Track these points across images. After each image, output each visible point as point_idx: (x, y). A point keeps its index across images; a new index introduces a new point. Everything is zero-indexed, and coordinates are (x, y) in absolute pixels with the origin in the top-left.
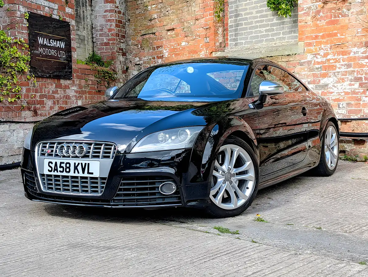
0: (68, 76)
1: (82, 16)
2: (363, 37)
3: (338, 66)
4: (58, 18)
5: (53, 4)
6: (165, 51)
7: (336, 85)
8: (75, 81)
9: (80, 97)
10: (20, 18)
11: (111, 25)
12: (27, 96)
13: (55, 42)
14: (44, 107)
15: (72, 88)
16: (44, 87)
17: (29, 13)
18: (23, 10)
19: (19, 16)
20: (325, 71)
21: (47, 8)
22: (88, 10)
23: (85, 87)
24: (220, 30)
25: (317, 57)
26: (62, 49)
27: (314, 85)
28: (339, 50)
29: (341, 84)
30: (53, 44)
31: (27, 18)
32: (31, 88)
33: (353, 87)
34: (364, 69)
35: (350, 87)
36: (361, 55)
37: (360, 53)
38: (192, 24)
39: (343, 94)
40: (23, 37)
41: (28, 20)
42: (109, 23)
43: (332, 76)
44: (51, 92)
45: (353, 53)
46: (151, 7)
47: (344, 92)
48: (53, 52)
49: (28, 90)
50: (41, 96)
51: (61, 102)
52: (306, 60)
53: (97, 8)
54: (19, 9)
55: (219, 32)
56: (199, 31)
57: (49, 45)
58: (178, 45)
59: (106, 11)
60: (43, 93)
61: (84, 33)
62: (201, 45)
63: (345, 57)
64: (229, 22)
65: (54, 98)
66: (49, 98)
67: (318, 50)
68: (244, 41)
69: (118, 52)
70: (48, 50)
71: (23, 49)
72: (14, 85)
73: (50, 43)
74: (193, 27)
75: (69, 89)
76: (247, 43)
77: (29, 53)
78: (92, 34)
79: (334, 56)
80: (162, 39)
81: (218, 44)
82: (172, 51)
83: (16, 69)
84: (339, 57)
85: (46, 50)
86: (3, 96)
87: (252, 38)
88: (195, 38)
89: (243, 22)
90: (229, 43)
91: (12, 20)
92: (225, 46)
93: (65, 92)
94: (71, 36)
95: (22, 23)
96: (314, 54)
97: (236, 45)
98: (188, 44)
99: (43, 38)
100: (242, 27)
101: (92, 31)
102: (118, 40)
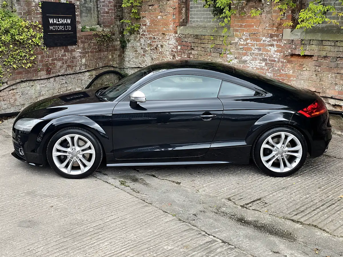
0: (74, 42)
2: (270, 30)
3: (253, 49)
4: (65, 2)
6: (147, 21)
7: (251, 62)
8: (80, 45)
9: (84, 57)
10: (35, 7)
12: (42, 61)
13: (62, 20)
14: (55, 67)
15: (77, 51)
16: (55, 53)
17: (41, 3)
18: (37, 0)
19: (34, 6)
20: (245, 51)
23: (88, 49)
24: (184, 9)
25: (241, 41)
26: (68, 24)
27: (239, 60)
28: (254, 37)
29: (254, 62)
30: (61, 21)
31: (41, 6)
32: (45, 55)
33: (261, 65)
34: (269, 53)
35: (260, 65)
36: (267, 43)
37: (266, 41)
38: (165, 3)
39: (255, 69)
40: (37, 20)
41: (41, 8)
43: (249, 55)
44: (60, 56)
45: (262, 41)
47: (256, 67)
48: (61, 28)
49: (43, 57)
50: (53, 60)
51: (68, 62)
52: (234, 42)
54: (34, 0)
55: (182, 12)
56: (169, 9)
57: (58, 23)
58: (156, 18)
60: (55, 57)
61: (91, 5)
62: (170, 20)
63: (258, 43)
64: (190, 4)
65: (63, 59)
66: (60, 60)
67: (242, 35)
68: (199, 20)
69: (116, 19)
70: (57, 27)
71: (37, 29)
72: (32, 55)
73: (58, 21)
74: (165, 6)
75: (75, 51)
76: (201, 21)
77: (43, 30)
78: (97, 5)
79: (251, 41)
80: (145, 11)
81: (181, 20)
82: (152, 22)
83: (32, 44)
84: (254, 42)
85: (56, 27)
86: (24, 64)
87: (204, 18)
88: (167, 15)
89: (199, 6)
90: (190, 19)
91: (29, 9)
92: (187, 22)
93: (71, 54)
94: (76, 13)
95: (37, 10)
96: (239, 38)
97: (194, 22)
98: (162, 18)
99: (53, 19)
100: (198, 9)
101: (97, 2)
102: (116, 10)
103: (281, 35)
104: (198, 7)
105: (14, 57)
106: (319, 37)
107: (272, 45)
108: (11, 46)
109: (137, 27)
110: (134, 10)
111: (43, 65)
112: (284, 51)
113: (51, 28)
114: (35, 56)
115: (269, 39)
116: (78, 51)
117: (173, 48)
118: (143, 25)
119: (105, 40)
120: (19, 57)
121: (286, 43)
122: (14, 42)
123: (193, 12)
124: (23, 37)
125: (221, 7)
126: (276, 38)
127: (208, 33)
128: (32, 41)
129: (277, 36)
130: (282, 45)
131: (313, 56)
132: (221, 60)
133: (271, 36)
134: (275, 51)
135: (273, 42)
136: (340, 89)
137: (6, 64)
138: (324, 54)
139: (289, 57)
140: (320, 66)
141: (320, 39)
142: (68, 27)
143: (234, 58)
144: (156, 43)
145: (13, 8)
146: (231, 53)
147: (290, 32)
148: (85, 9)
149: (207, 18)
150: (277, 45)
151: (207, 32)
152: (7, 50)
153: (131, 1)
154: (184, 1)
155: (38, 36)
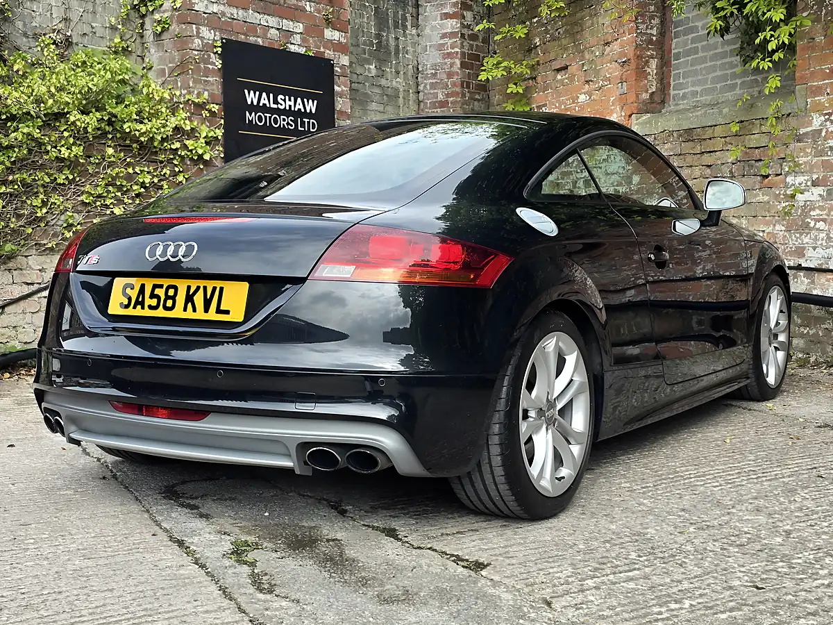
1: (392, 49)
4: (302, 51)
5: (291, 23)
10: (202, 51)
11: (452, 65)
13: (290, 100)
17: (222, 42)
18: (208, 35)
19: (198, 49)
21: (273, 31)
22: (410, 34)
24: (654, 64)
26: (310, 115)
27: (826, 189)
30: (285, 103)
31: (219, 52)
38: (597, 54)
40: (207, 90)
41: (222, 56)
42: (448, 61)
46: (531, 23)
48: (284, 121)
52: (809, 129)
53: (427, 31)
54: (198, 32)
55: (649, 70)
56: (610, 68)
57: (275, 106)
58: (573, 102)
59: (444, 36)
61: (397, 82)
62: (612, 99)
64: (673, 46)
68: (699, 89)
70: (270, 118)
71: (204, 115)
73: (276, 102)
74: (598, 61)
76: (706, 92)
77: (222, 121)
78: (418, 85)
80: (545, 89)
81: (645, 96)
83: (183, 154)
85: (266, 117)
87: (715, 80)
88: (602, 86)
89: (699, 45)
90: (672, 92)
91: (183, 56)
92: (663, 102)
94: (336, 88)
95: (207, 61)
96: (826, 114)
97: (684, 97)
98: (590, 98)
99: (257, 93)
100: (696, 56)
101: (417, 78)
102: (468, 95)
104: (696, 51)
105: (118, 183)
108: (111, 151)
110: (512, 88)
113: (251, 117)
117: (619, 184)
120: (135, 187)
122: (121, 142)
123: (679, 68)
127: (724, 117)
128: (185, 147)
132: (766, 198)
137: (90, 202)
142: (309, 123)
143: (809, 183)
144: (573, 177)
145: (145, 59)
146: (796, 170)
148: (377, 91)
149: (725, 78)
151: (720, 113)
152: (97, 161)
153: (505, 64)
154: (654, 38)
155: (204, 135)
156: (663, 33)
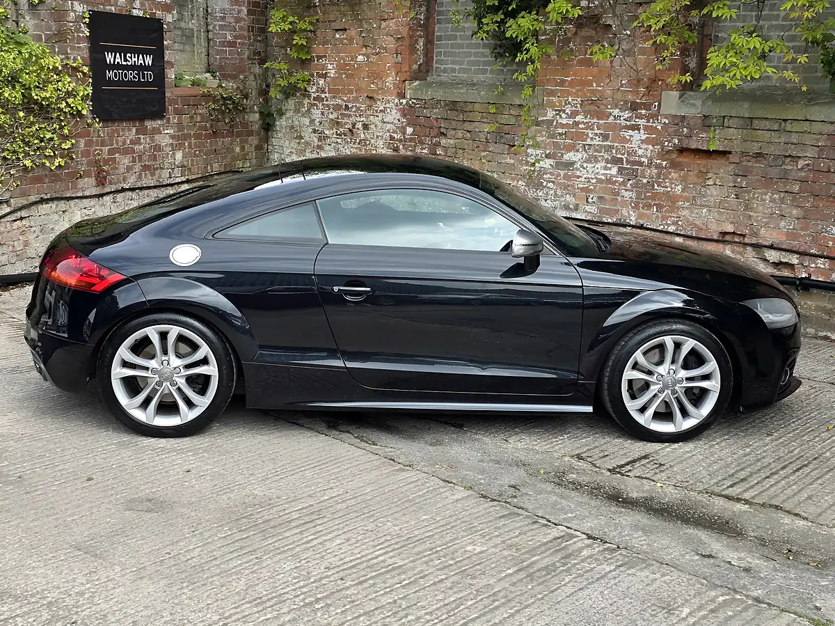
0: (159, 113)
2: (629, 93)
3: (590, 136)
4: (141, 14)
6: (330, 67)
7: (585, 165)
8: (171, 119)
9: (180, 146)
10: (75, 22)
11: (239, 12)
12: (86, 154)
13: (135, 57)
14: (117, 168)
15: (166, 132)
16: (116, 135)
17: (89, 14)
18: (79, 8)
19: (73, 20)
20: (570, 141)
23: (189, 128)
24: (421, 42)
25: (561, 117)
26: (147, 68)
27: (555, 161)
28: (593, 108)
29: (593, 165)
30: (133, 60)
31: (87, 22)
32: (94, 139)
33: (608, 172)
34: (626, 146)
35: (606, 172)
36: (624, 123)
37: (622, 118)
38: (375, 26)
39: (594, 181)
40: (79, 55)
41: (89, 26)
42: (236, 8)
43: (580, 150)
44: (128, 142)
45: (612, 118)
47: (596, 178)
48: (131, 75)
49: (89, 144)
50: (111, 152)
51: (145, 158)
52: (545, 118)
54: (72, 7)
55: (418, 47)
56: (386, 40)
57: (125, 63)
58: (352, 60)
60: (115, 146)
61: (192, 24)
62: (388, 65)
63: (601, 122)
64: (436, 30)
65: (133, 151)
66: (126, 152)
67: (563, 104)
68: (457, 67)
69: (252, 59)
71: (79, 77)
72: (65, 138)
73: (126, 60)
74: (376, 32)
75: (161, 133)
76: (465, 71)
77: (91, 80)
78: (207, 25)
79: (586, 118)
80: (325, 44)
81: (415, 67)
82: (341, 68)
83: (67, 111)
84: (592, 121)
85: (119, 73)
86: (46, 157)
87: (470, 63)
88: (379, 52)
89: (458, 34)
90: (435, 66)
91: (61, 26)
92: (428, 71)
93: (152, 139)
94: (165, 42)
95: (78, 30)
96: (556, 111)
97: (445, 71)
98: (368, 59)
99: (113, 54)
100: (455, 42)
101: (207, 19)
102: (252, 37)
103: (657, 104)
104: (455, 38)
105: (27, 140)
106: (744, 110)
107: (635, 128)
108: (21, 114)
109: (303, 81)
110: (297, 40)
111: (89, 164)
112: (663, 140)
113: (110, 74)
114: (74, 141)
115: (627, 114)
116: (168, 132)
117: (395, 132)
118: (319, 76)
119: (228, 108)
120: (36, 141)
121: (667, 122)
122: (27, 106)
123: (440, 49)
124: (50, 93)
125: (517, 37)
126: (643, 112)
127: (481, 97)
128: (68, 105)
129: (647, 106)
130: (659, 127)
131: (730, 153)
132: (512, 161)
133: (634, 107)
134: (643, 141)
135: (637, 120)
136: (791, 227)
137: (9, 157)
138: (755, 148)
139: (674, 156)
140: (746, 176)
141: (747, 115)
142: (147, 74)
143: (543, 156)
144: (353, 119)
145: (19, 24)
146: (536, 145)
147: (678, 97)
148: (179, 33)
149: (478, 63)
150: (646, 128)
151: (479, 94)
152: (12, 123)
153: (291, 19)
154: (422, 22)
155: (81, 94)
156: (427, 19)
